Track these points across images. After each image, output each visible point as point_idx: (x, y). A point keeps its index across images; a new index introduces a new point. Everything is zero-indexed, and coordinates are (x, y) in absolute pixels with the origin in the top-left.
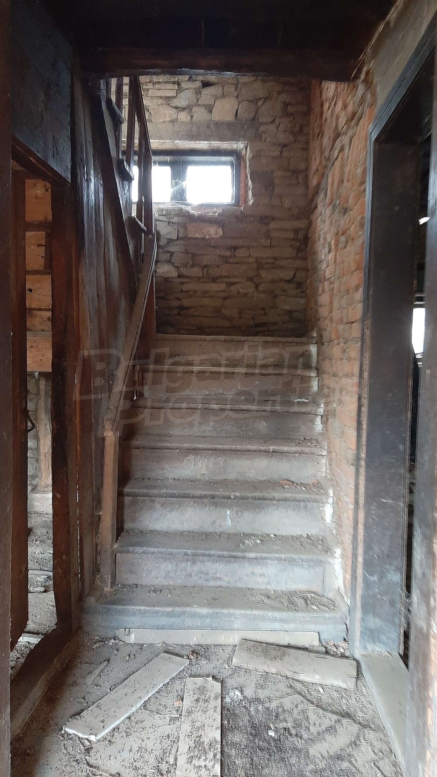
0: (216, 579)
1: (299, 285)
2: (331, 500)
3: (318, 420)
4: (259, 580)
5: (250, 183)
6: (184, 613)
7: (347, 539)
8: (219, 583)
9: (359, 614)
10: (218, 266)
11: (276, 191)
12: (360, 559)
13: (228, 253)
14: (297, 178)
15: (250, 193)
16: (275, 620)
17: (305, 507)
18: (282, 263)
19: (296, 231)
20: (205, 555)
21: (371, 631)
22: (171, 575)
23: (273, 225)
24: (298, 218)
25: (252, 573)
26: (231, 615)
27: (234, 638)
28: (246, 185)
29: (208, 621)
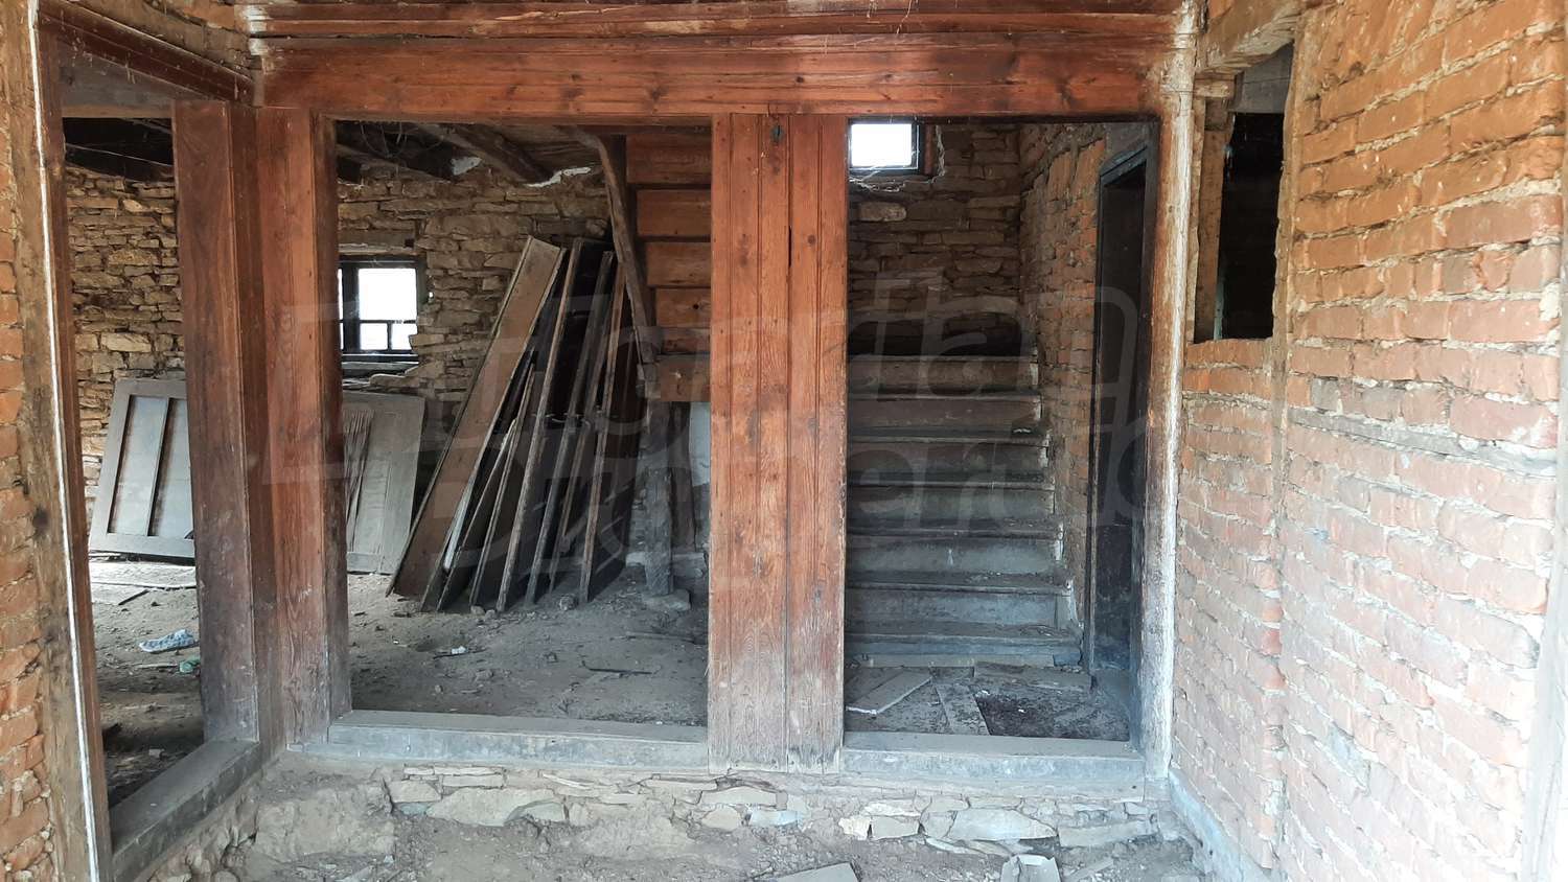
0: (943, 615)
1: (1008, 279)
2: (1061, 536)
3: (1044, 452)
4: (989, 614)
5: (940, 145)
6: (920, 640)
7: (1080, 569)
8: (946, 619)
9: (1093, 633)
10: (900, 257)
11: (977, 157)
12: (1094, 581)
13: (913, 240)
14: (1004, 140)
15: (942, 161)
16: (1011, 645)
17: (1034, 544)
18: (985, 251)
19: (1004, 210)
20: (932, 590)
21: (1105, 648)
22: (898, 611)
23: (973, 203)
24: (1005, 193)
25: (982, 608)
26: (968, 641)
27: (972, 662)
28: (934, 145)
29: (944, 647)
